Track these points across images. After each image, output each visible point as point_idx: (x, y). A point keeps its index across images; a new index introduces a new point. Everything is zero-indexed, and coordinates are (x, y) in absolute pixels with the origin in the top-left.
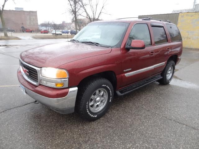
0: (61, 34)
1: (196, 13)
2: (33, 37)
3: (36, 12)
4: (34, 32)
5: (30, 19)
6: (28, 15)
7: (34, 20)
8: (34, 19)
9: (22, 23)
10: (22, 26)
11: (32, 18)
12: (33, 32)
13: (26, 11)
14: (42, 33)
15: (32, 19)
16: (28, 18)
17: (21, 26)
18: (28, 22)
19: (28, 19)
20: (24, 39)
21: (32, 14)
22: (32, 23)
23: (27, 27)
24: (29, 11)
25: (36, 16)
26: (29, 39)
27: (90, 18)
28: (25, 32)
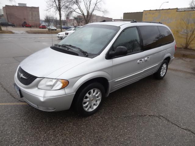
0: (56, 30)
2: (27, 32)
3: (38, 8)
5: (32, 14)
6: (30, 10)
9: (25, 19)
11: (34, 13)
12: (32, 27)
14: (40, 28)
16: (30, 13)
17: (23, 21)
18: (30, 18)
19: (30, 15)
20: (17, 33)
21: (33, 9)
22: (34, 19)
23: (29, 22)
24: (31, 7)
25: (38, 12)
26: (22, 33)
27: (83, 14)
28: (25, 27)
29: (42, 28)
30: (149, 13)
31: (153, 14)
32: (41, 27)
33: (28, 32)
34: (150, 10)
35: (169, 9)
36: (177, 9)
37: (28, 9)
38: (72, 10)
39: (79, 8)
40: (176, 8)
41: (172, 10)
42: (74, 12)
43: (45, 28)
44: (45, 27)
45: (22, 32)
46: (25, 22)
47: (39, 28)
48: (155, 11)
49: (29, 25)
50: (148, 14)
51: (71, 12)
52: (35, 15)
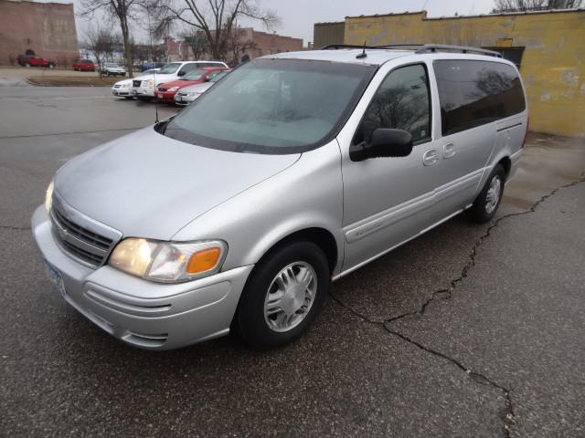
0: (123, 74)
1: (377, 20)
2: (30, 80)
3: (70, 7)
4: (54, 66)
5: (52, 27)
6: (45, 14)
7: (64, 31)
8: (63, 26)
9: (29, 41)
10: (28, 48)
11: (58, 23)
13: (40, 4)
14: (76, 70)
15: (57, 29)
16: (45, 24)
17: (24, 48)
18: (46, 38)
19: (45, 28)
21: (55, 11)
22: (58, 41)
23: (43, 52)
24: (48, 4)
25: (71, 19)
26: (16, 85)
27: (205, 28)
28: (28, 66)
29: (83, 70)
30: (360, 24)
31: (369, 27)
32: (79, 67)
33: (34, 82)
34: (362, 17)
35: (406, 14)
36: (424, 13)
37: (38, 10)
38: (170, 13)
39: (191, 9)
40: (421, 13)
41: (413, 17)
42: (178, 21)
43: (92, 70)
44: (94, 67)
45: (15, 81)
46: (30, 52)
47: (72, 70)
48: (373, 20)
49: (42, 60)
50: (356, 25)
51: (169, 20)
52: (61, 29)
